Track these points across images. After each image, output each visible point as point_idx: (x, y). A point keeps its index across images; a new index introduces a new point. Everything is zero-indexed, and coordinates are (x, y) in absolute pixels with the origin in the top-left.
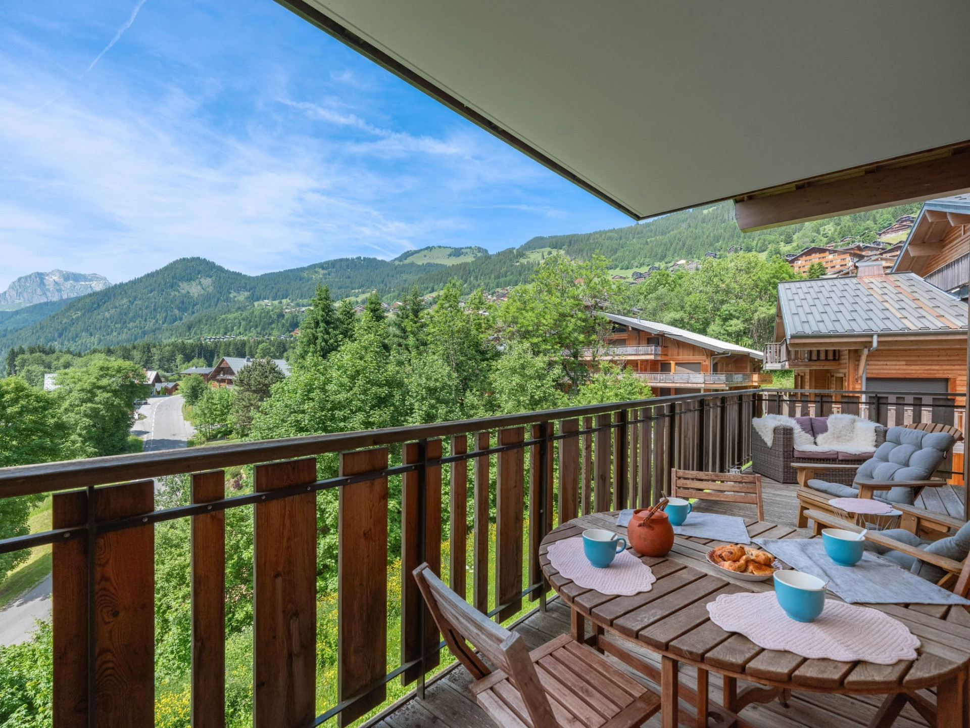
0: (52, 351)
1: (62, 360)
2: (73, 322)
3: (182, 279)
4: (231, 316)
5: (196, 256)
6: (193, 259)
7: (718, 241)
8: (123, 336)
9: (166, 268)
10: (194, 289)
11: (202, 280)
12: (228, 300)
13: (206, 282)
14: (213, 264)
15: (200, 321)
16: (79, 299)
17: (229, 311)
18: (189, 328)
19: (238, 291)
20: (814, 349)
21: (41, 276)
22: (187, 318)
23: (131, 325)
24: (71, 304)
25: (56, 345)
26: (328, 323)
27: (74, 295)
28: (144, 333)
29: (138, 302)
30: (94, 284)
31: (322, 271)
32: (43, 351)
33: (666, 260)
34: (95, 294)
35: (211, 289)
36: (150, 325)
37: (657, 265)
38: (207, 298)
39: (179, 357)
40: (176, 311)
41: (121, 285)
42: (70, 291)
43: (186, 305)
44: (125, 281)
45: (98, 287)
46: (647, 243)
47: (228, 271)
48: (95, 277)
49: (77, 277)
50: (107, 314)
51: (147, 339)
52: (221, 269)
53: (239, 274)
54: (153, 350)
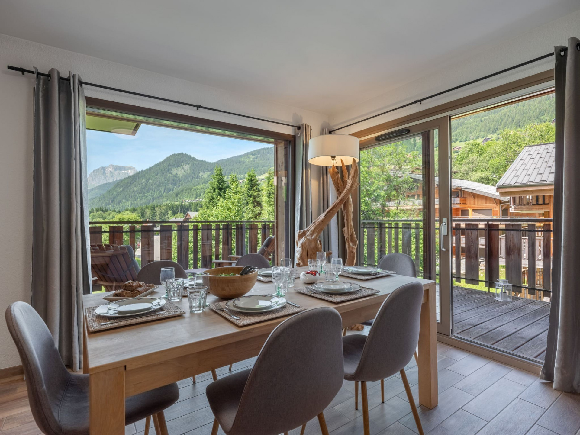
0: (106, 211)
1: (111, 215)
2: (119, 194)
3: (173, 166)
4: (199, 187)
5: (180, 152)
6: (179, 154)
7: (543, 115)
8: (143, 201)
9: (165, 161)
10: (179, 172)
11: (184, 166)
12: (198, 177)
13: (187, 167)
14: (190, 156)
15: (182, 191)
16: (122, 181)
17: (198, 184)
18: (177, 195)
19: (204, 172)
20: (541, 195)
21: (103, 168)
22: (176, 189)
23: (147, 194)
24: (118, 184)
25: (111, 207)
26: (220, 189)
27: (119, 178)
28: (154, 199)
29: (151, 181)
30: (129, 171)
31: (252, 157)
32: (102, 211)
33: (498, 132)
34: (129, 177)
35: (189, 171)
36: (157, 194)
37: (490, 136)
38: (187, 177)
39: (170, 212)
40: (170, 185)
41: (142, 171)
42: (119, 177)
43: (175, 181)
44: (144, 169)
45: (131, 173)
46: (481, 121)
47: (198, 160)
48: (130, 168)
49: (120, 168)
50: (135, 189)
51: (155, 203)
52: (194, 159)
53: (204, 162)
54: (156, 209)
